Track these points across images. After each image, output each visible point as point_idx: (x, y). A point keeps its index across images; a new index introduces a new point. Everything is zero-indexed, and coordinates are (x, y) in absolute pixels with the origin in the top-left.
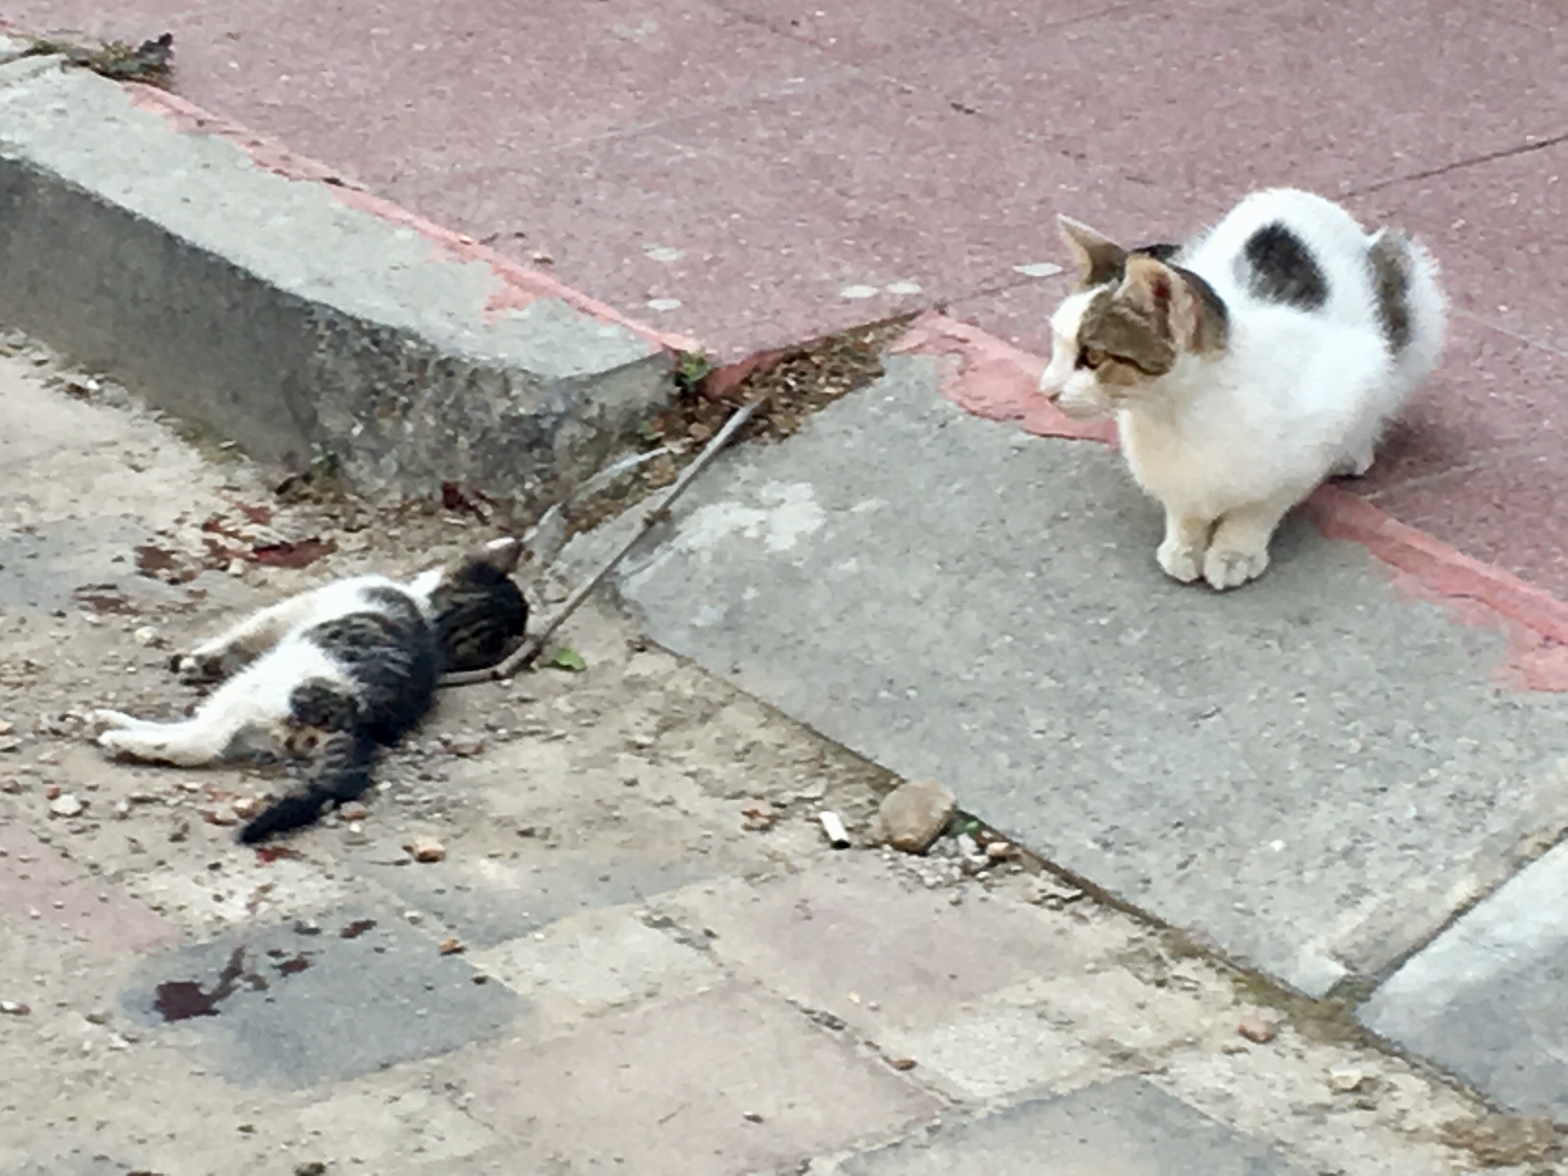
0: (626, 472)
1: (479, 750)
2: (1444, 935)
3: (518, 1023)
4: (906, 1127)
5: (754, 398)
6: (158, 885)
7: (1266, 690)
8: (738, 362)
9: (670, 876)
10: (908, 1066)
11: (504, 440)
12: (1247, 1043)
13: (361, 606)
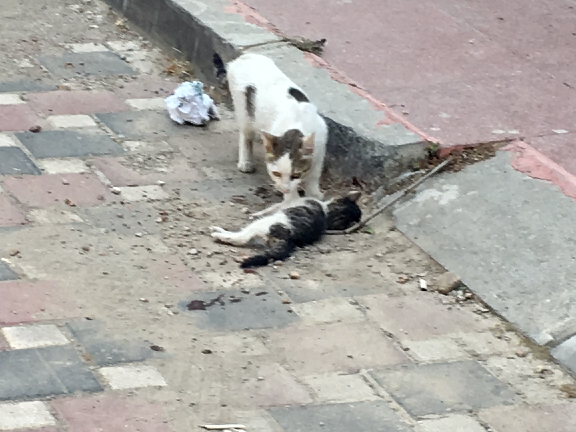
0: (406, 177)
1: (329, 252)
3: (295, 324)
4: (395, 365)
5: (451, 158)
6: (209, 276)
8: (448, 147)
9: (366, 291)
10: (407, 349)
11: (370, 164)
12: (516, 357)
13: (303, 204)
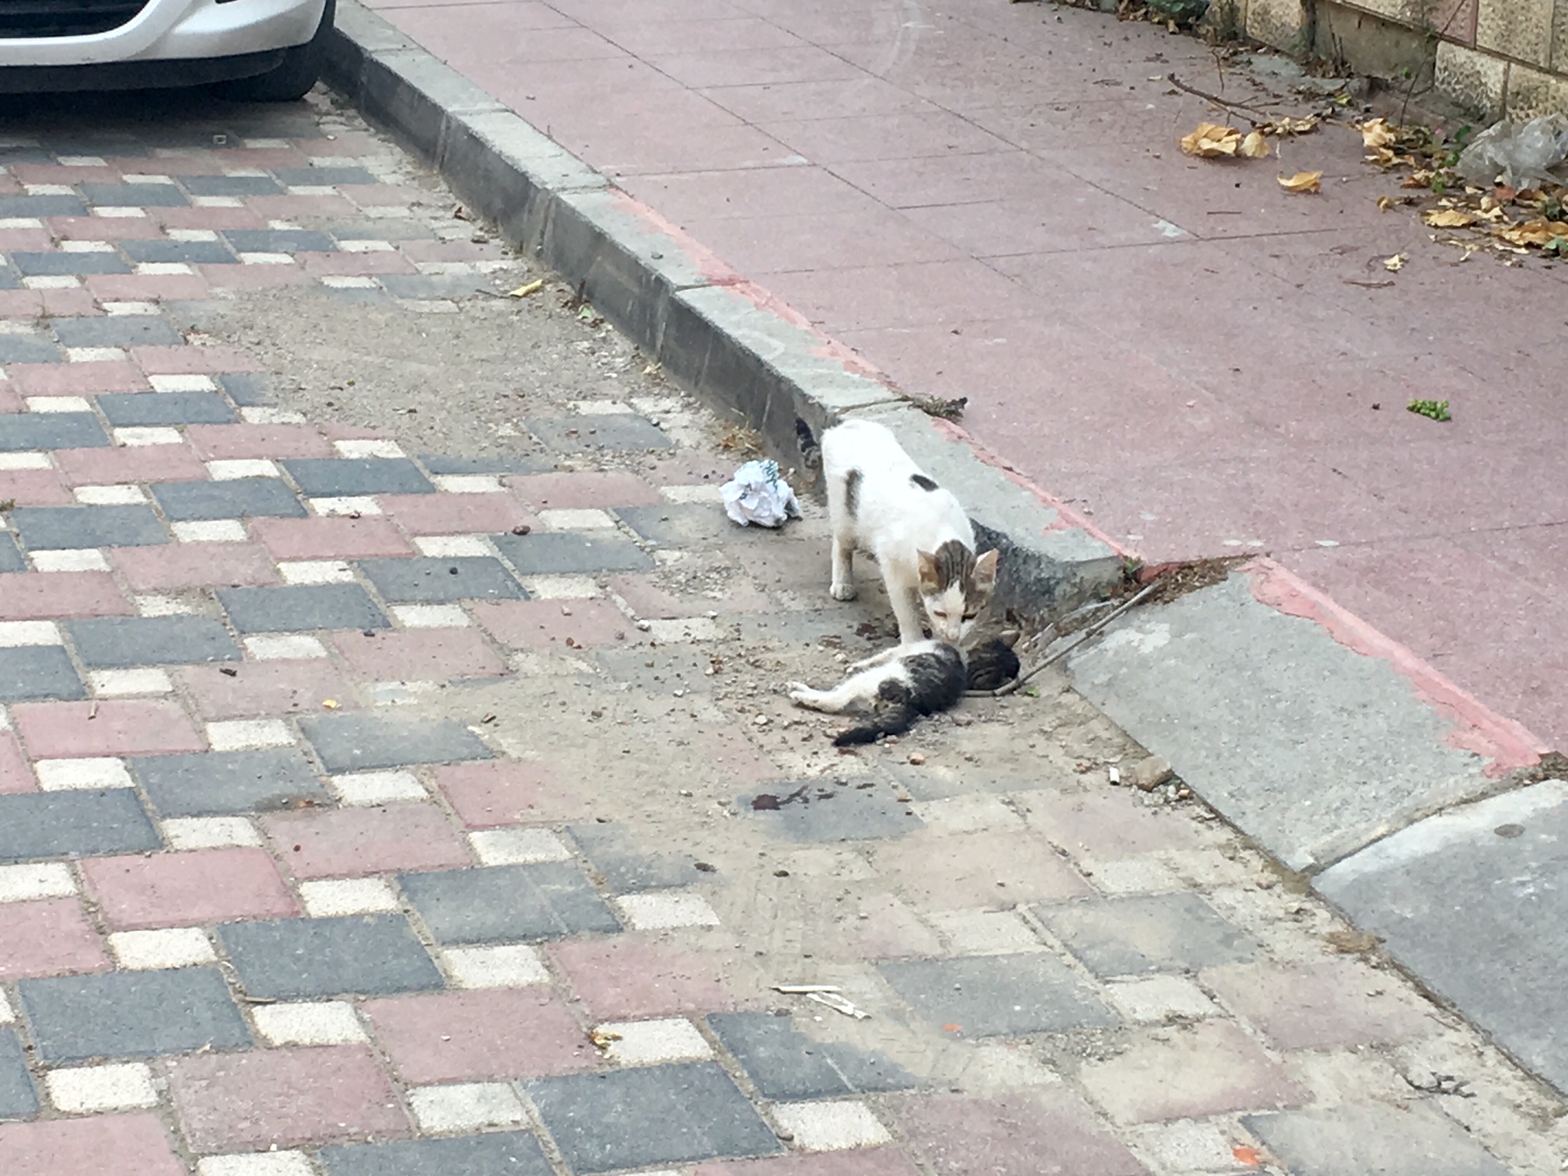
0: (1089, 611)
1: (969, 723)
2: (1365, 850)
4: (1071, 898)
5: (1158, 583)
6: (785, 757)
7: (1332, 734)
8: (1155, 565)
9: (1026, 785)
10: (1089, 875)
12: (1258, 889)
13: (931, 650)
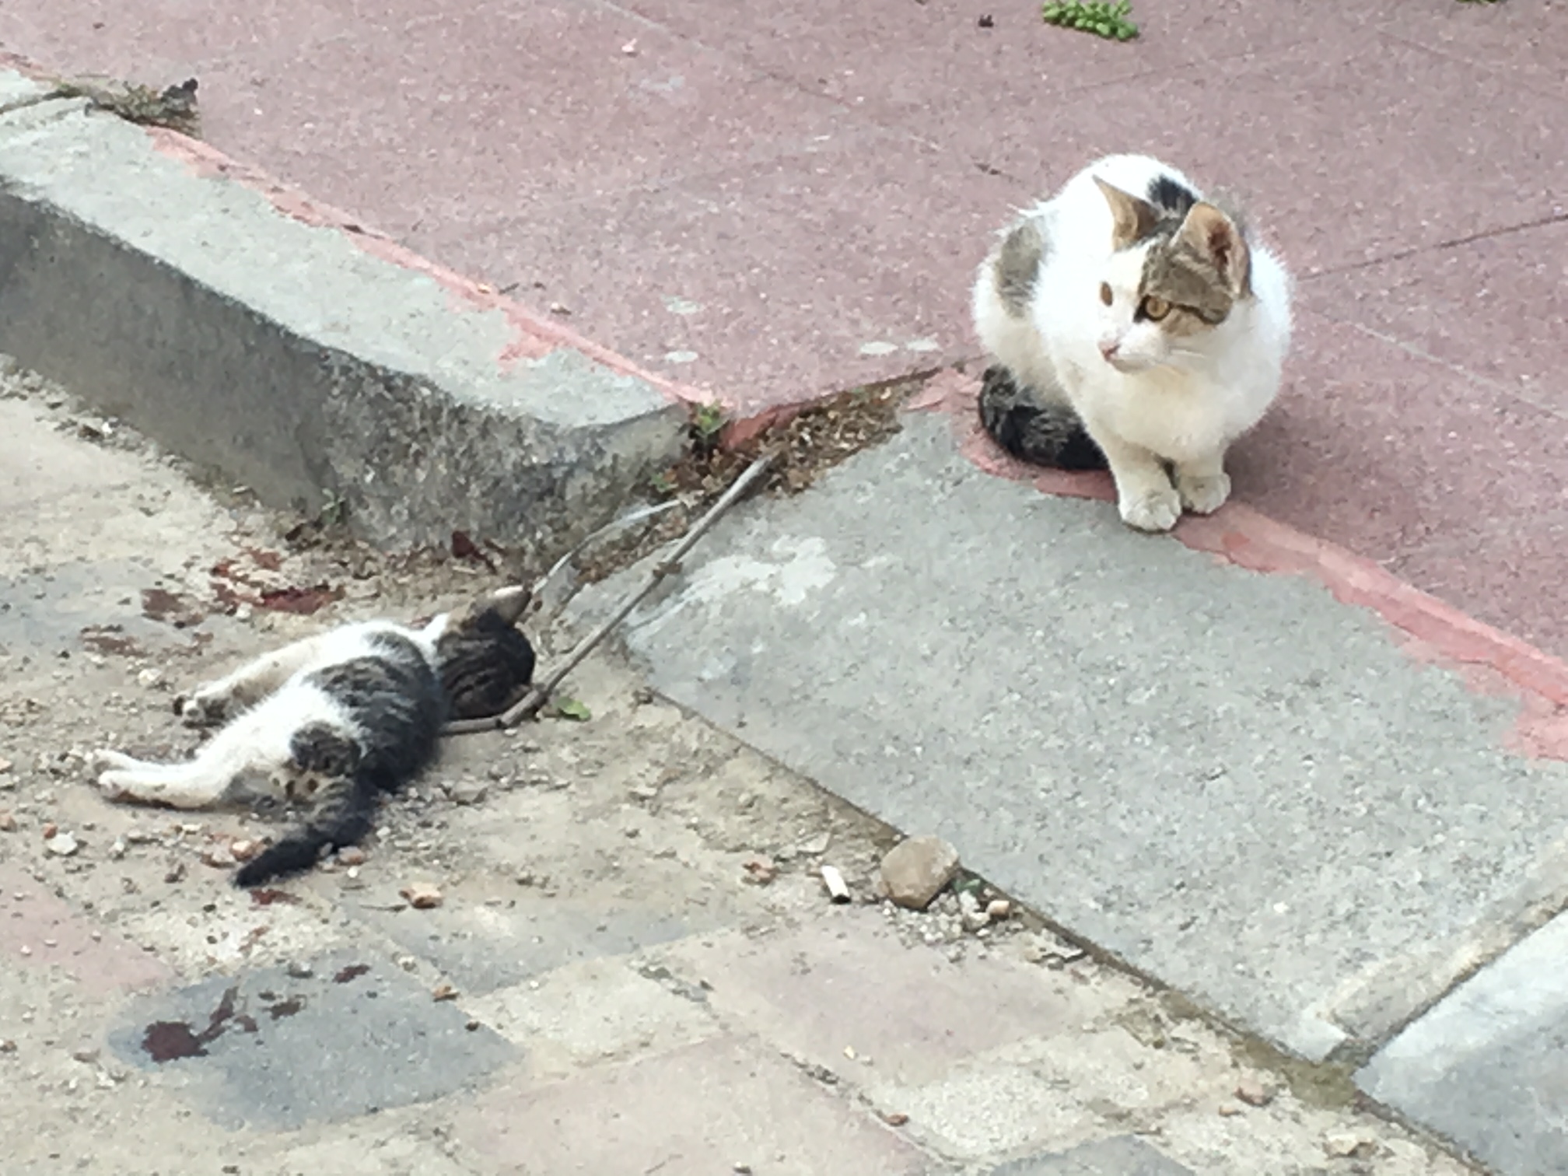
0: (638, 524)
1: (481, 798)
2: (1445, 1002)
3: (510, 1070)
6: (152, 926)
7: (1273, 751)
8: (752, 416)
9: (669, 928)
10: (903, 1121)
11: (516, 487)
13: (365, 650)
